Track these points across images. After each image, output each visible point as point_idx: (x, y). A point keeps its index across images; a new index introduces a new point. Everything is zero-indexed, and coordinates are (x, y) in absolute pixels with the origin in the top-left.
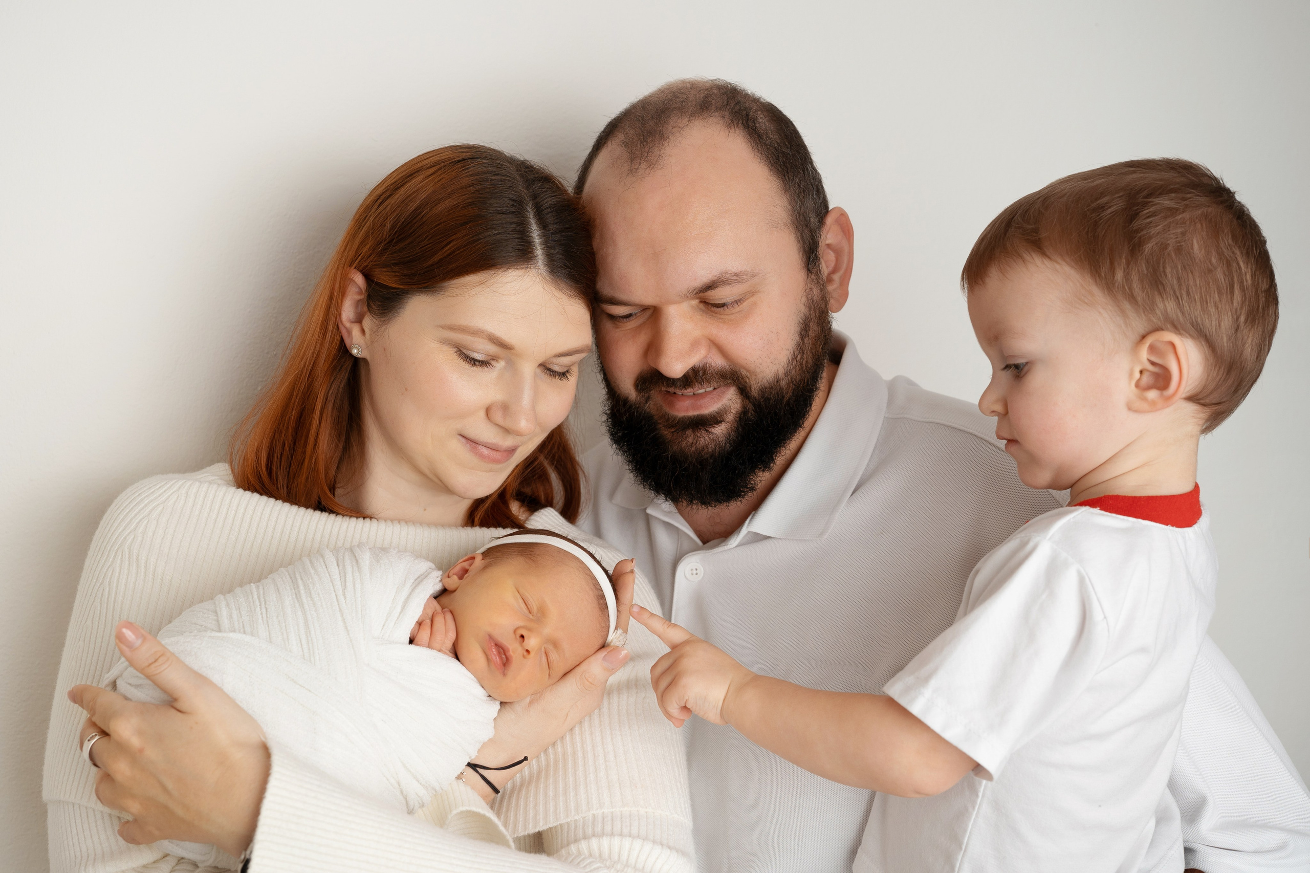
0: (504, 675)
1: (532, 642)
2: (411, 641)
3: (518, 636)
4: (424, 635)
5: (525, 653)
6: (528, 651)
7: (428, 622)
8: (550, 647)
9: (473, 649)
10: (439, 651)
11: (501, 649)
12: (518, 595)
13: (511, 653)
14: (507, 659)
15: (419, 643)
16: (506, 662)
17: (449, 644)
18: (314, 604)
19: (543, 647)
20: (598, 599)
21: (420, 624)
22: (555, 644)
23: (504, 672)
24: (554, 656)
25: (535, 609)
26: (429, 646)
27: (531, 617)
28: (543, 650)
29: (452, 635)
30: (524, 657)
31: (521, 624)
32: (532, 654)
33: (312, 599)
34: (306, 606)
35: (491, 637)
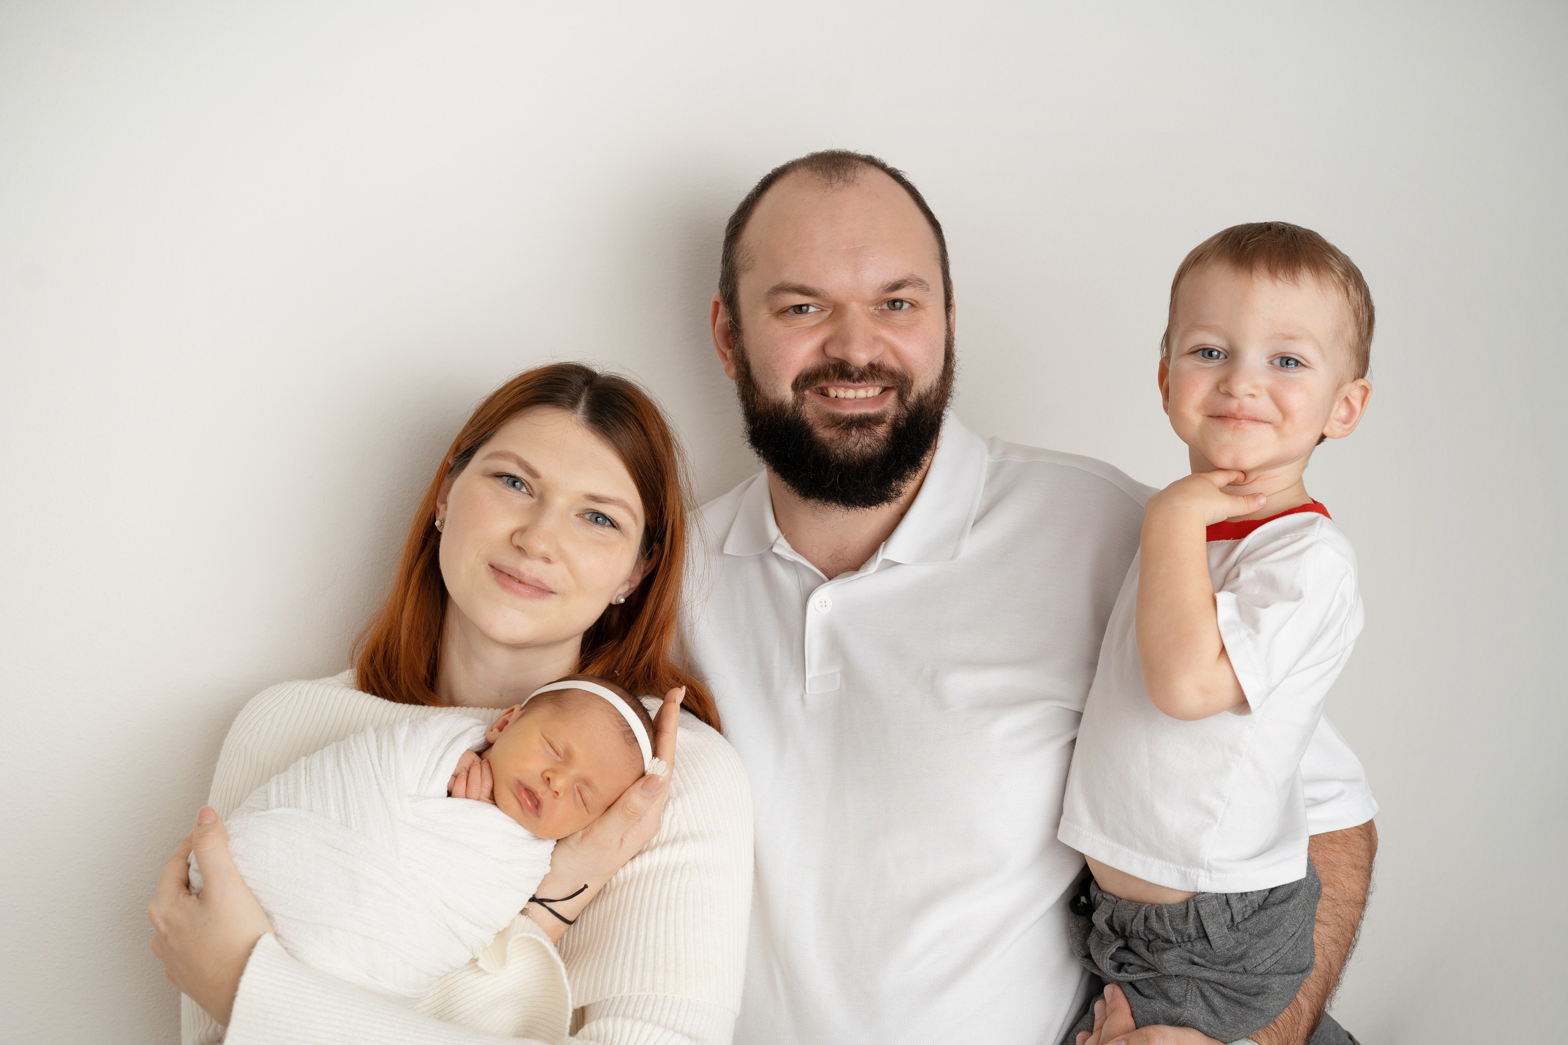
0: (538, 816)
1: (559, 783)
2: (450, 794)
3: (546, 780)
4: (460, 787)
5: (555, 794)
6: (557, 793)
7: (464, 774)
8: (582, 785)
9: (505, 794)
10: (478, 800)
11: (531, 793)
12: (544, 741)
13: (540, 795)
14: (538, 801)
15: (456, 795)
16: (537, 805)
17: (486, 792)
18: (351, 770)
19: (575, 787)
20: (625, 735)
21: (455, 776)
22: (587, 782)
23: (537, 814)
24: (587, 794)
25: (561, 751)
26: (467, 797)
27: (559, 759)
28: (576, 788)
29: (488, 784)
30: (555, 797)
31: (545, 766)
32: (561, 794)
33: (350, 766)
34: (344, 771)
35: (520, 783)
